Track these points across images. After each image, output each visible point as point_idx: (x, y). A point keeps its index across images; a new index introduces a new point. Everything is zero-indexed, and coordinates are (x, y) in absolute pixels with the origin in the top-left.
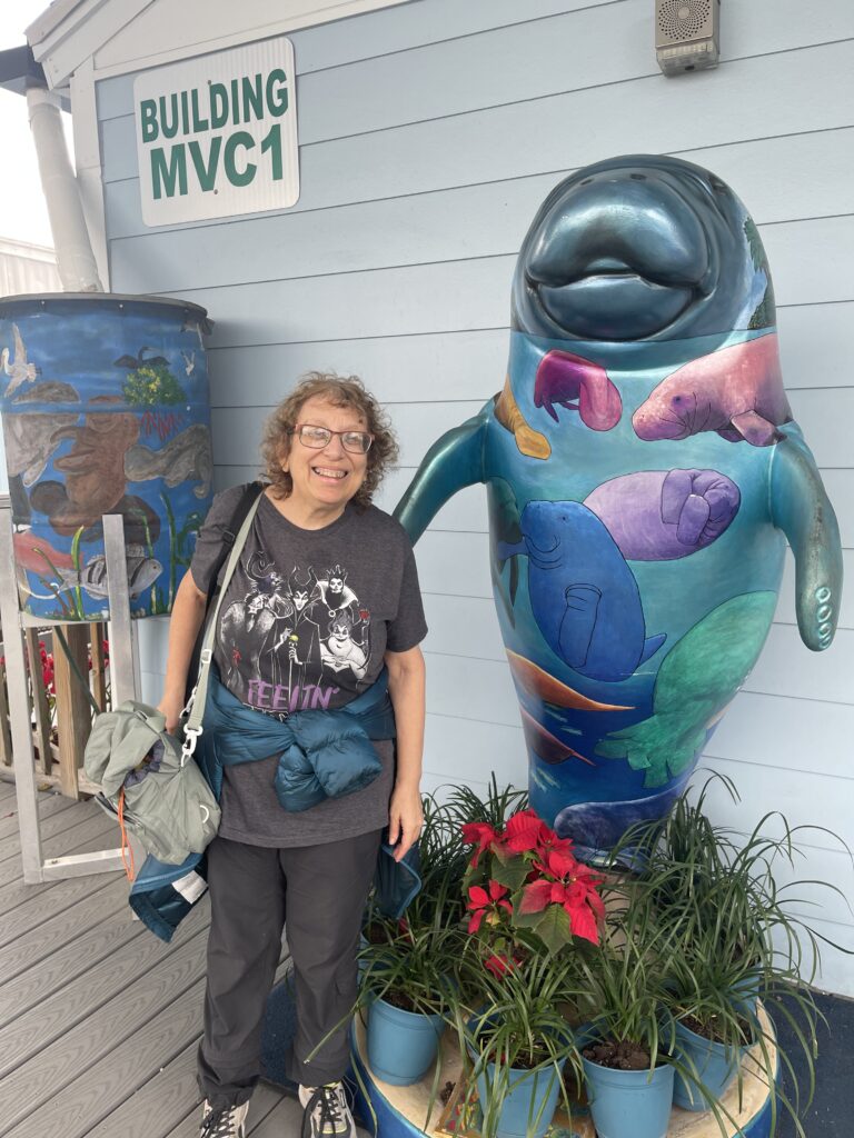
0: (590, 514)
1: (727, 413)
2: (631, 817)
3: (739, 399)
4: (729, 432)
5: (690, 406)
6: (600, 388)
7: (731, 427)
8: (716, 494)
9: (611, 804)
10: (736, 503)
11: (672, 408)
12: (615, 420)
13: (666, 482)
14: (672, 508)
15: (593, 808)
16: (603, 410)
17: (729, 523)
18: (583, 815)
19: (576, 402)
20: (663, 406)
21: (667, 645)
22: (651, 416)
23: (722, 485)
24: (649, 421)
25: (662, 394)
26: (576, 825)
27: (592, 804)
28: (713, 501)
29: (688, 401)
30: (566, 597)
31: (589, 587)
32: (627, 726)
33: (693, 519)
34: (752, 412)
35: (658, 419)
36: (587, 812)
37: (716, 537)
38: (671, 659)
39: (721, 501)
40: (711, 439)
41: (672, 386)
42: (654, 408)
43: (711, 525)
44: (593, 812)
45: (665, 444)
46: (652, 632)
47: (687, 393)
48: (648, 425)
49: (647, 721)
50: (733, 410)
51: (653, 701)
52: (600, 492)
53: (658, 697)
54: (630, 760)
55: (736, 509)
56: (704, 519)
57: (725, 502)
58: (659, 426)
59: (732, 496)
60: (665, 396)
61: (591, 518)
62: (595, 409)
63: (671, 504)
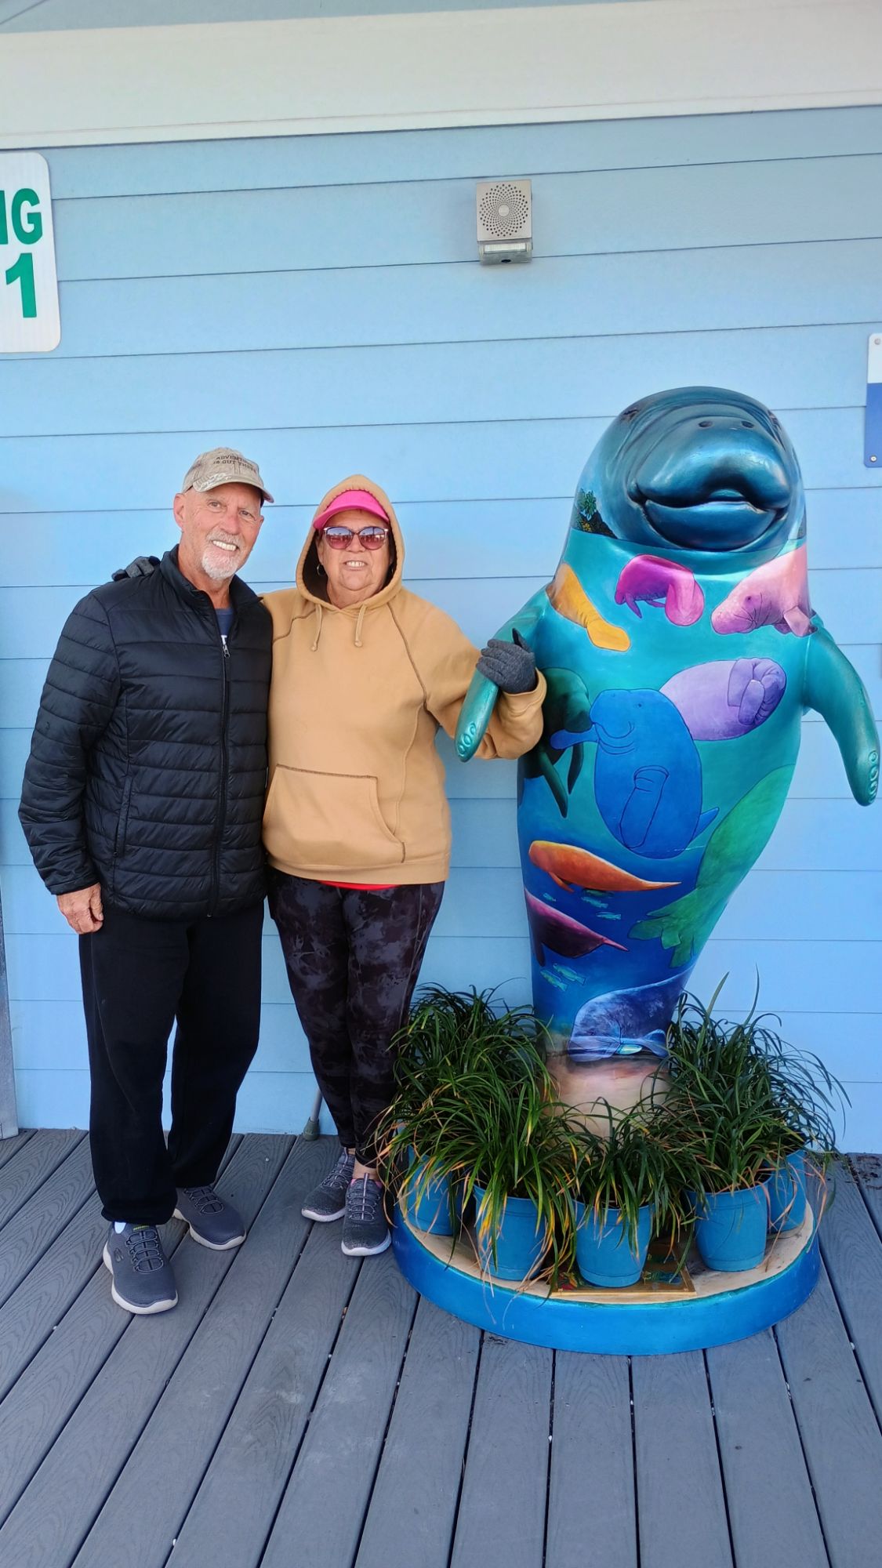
0: (666, 701)
1: (782, 609)
2: (653, 1001)
3: (788, 600)
4: (782, 625)
5: (757, 604)
6: (686, 589)
7: (783, 621)
8: (770, 679)
9: (637, 989)
10: (782, 688)
11: (744, 606)
12: (697, 616)
13: (733, 670)
14: (737, 692)
15: (618, 996)
16: (687, 608)
17: (777, 705)
18: (609, 1006)
19: (663, 600)
20: (738, 605)
21: (719, 817)
22: (728, 613)
23: (774, 671)
24: (725, 617)
25: (738, 594)
26: (601, 1017)
27: (619, 992)
28: (768, 685)
29: (757, 600)
30: (635, 779)
31: (657, 768)
32: (668, 903)
33: (752, 702)
34: (797, 608)
35: (732, 615)
36: (612, 1001)
37: (767, 717)
38: (720, 832)
39: (773, 684)
40: (770, 630)
41: (746, 587)
42: (730, 607)
43: (764, 707)
44: (618, 1001)
45: (735, 636)
46: (706, 808)
47: (756, 593)
48: (724, 620)
49: (687, 896)
50: (785, 607)
51: (698, 874)
52: (676, 679)
53: (703, 869)
54: (663, 939)
55: (783, 691)
56: (761, 701)
57: (776, 685)
58: (732, 621)
59: (781, 680)
60: (740, 596)
61: (667, 703)
62: (680, 608)
63: (737, 689)
